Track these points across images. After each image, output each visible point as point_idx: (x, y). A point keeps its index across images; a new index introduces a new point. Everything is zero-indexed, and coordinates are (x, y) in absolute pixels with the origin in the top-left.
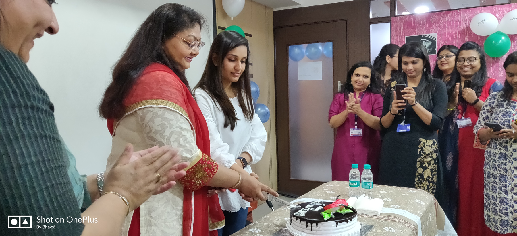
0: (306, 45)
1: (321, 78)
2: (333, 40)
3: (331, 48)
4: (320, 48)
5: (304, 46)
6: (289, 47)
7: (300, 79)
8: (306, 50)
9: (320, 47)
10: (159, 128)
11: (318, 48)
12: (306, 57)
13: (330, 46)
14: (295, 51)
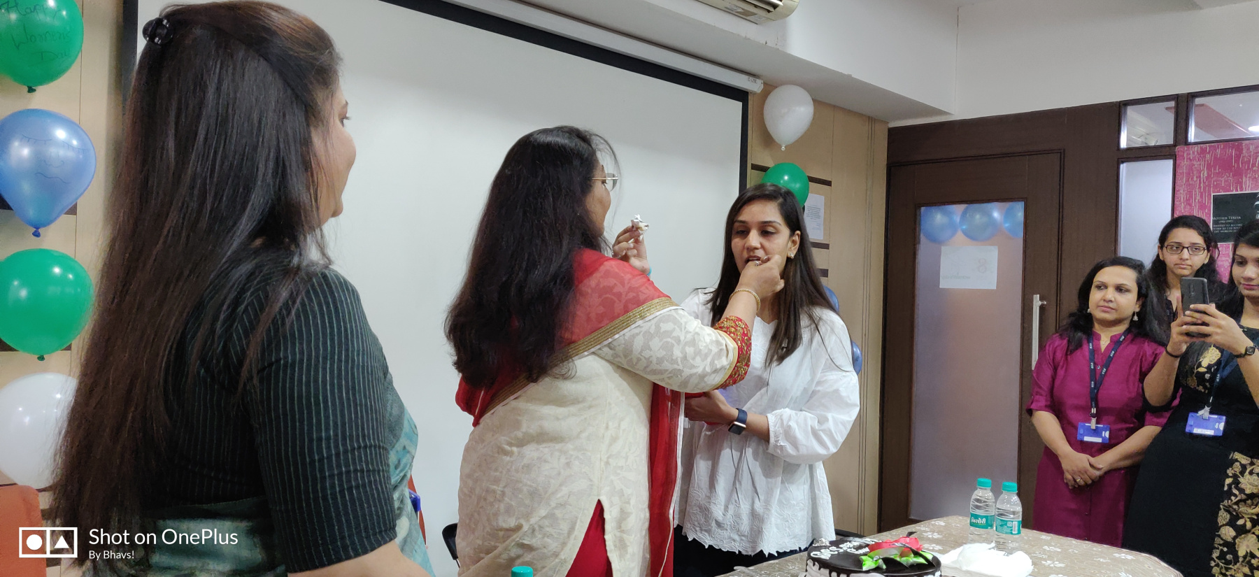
0: (962, 207)
1: (993, 286)
2: (1026, 198)
3: (1020, 215)
4: (996, 215)
5: (958, 209)
6: (920, 210)
7: (944, 284)
8: (961, 219)
9: (996, 212)
10: (662, 353)
11: (990, 215)
12: (960, 236)
13: (1018, 210)
14: (936, 219)
